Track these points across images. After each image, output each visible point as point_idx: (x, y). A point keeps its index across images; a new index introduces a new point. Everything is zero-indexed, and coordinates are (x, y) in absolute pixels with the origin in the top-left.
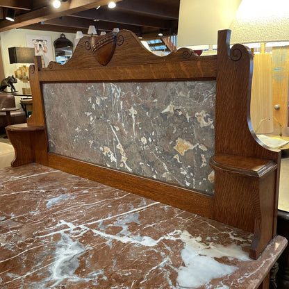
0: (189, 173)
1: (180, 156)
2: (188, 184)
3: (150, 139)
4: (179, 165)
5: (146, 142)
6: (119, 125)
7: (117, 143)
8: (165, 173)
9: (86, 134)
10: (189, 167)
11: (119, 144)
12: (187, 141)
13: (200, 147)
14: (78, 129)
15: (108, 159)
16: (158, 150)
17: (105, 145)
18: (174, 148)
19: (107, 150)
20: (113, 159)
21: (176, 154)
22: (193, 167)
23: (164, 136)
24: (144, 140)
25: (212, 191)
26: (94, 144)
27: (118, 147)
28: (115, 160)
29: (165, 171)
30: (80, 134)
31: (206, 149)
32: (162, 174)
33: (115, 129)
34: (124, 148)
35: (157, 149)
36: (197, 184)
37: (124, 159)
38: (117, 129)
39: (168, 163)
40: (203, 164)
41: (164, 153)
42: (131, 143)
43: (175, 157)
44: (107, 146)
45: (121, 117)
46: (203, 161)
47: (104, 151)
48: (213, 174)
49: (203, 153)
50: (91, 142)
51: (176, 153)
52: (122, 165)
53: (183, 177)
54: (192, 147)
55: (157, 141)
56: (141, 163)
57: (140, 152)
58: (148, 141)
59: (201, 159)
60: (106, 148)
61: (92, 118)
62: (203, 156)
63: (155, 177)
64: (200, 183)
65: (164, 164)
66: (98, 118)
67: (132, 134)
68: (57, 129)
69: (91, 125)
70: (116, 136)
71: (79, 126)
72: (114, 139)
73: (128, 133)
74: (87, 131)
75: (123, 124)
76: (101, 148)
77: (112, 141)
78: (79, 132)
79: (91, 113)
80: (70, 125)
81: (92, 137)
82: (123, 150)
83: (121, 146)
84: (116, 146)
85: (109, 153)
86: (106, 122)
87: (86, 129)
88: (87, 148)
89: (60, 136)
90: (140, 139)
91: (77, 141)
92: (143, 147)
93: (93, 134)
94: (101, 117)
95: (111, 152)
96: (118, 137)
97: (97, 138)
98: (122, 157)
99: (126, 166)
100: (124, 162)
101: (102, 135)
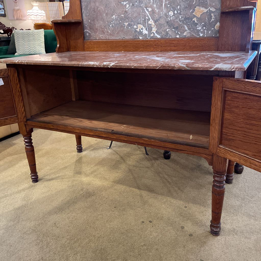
0: (203, 28)
1: (197, 18)
2: (201, 35)
3: (176, 12)
4: (196, 24)
5: (172, 14)
6: (151, 7)
7: (149, 20)
8: (186, 32)
9: (121, 19)
10: (203, 23)
11: (151, 20)
12: (202, 7)
13: (211, 9)
14: (114, 16)
15: (141, 33)
16: (182, 18)
17: (138, 24)
18: (194, 14)
19: (140, 26)
20: (145, 32)
21: (194, 18)
22: (205, 23)
23: (187, 7)
24: (171, 13)
25: (217, 35)
26: (129, 25)
27: (150, 22)
28: (147, 32)
29: (186, 30)
30: (116, 20)
31: (215, 10)
32: (183, 33)
33: (148, 10)
34: (155, 22)
35: (180, 17)
36: (208, 33)
37: (154, 30)
38: (150, 9)
39: (188, 25)
40: (213, 20)
41: (186, 19)
42: (161, 17)
43: (193, 20)
44: (140, 24)
46: (212, 18)
47: (137, 28)
48: (218, 24)
49: (213, 12)
50: (126, 24)
51: (195, 16)
52: (152, 35)
53: (199, 31)
54: (205, 10)
55: (181, 12)
56: (167, 30)
57: (167, 22)
58: (174, 13)
59: (211, 16)
60: (139, 25)
61: (128, 6)
62: (212, 14)
63: (178, 36)
64: (210, 32)
65: (185, 26)
66: (133, 5)
67: (162, 11)
68: (93, 20)
69: (127, 11)
70: (149, 15)
71: (115, 14)
72: (147, 18)
73: (159, 11)
74: (123, 16)
75: (155, 5)
76: (135, 27)
77: (145, 19)
78: (115, 18)
79: (128, 2)
80: (107, 14)
81: (127, 20)
82: (154, 24)
83: (152, 21)
84: (148, 22)
85: (141, 29)
86: (141, 7)
87: (122, 15)
88: (122, 29)
89: (97, 25)
90: (168, 13)
91: (113, 26)
92: (170, 18)
93: (129, 17)
94: (136, 3)
95: (143, 27)
96: (150, 15)
97: (132, 20)
98: (153, 29)
99: (156, 34)
100: (154, 32)
101: (137, 17)
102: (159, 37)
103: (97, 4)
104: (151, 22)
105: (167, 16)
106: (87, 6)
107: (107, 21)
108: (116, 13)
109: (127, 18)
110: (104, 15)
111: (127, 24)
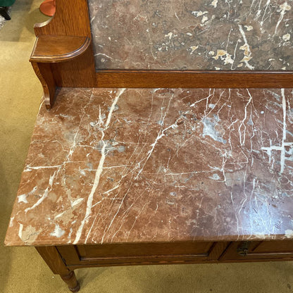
5: (289, 38)
6: (254, 24)
7: (243, 43)
9: (186, 39)
11: (246, 44)
14: (170, 34)
15: (220, 62)
17: (220, 48)
19: (222, 52)
20: (229, 61)
24: (287, 37)
26: (200, 50)
27: (242, 48)
28: (232, 62)
30: (174, 40)
34: (252, 47)
37: (246, 59)
38: (249, 28)
42: (265, 41)
44: (224, 49)
45: (262, 14)
47: (215, 55)
50: (194, 48)
52: (240, 65)
56: (270, 60)
57: (275, 49)
60: (219, 51)
61: (205, 18)
63: (284, 68)
66: (217, 18)
67: (272, 32)
68: (119, 38)
69: (202, 27)
70: (244, 37)
71: (174, 31)
72: (239, 41)
73: (266, 32)
74: (191, 35)
75: (262, 23)
76: (212, 53)
77: (235, 43)
78: (172, 38)
79: (207, 12)
80: (154, 30)
81: (198, 42)
82: (249, 50)
83: (248, 46)
84: (238, 47)
85: (223, 57)
86: (233, 22)
87: (188, 34)
88: (184, 55)
89: (127, 47)
90: (282, 37)
91: (164, 50)
92: (282, 43)
93: (202, 38)
94: (225, 16)
95: (227, 55)
96: (246, 37)
97: (208, 41)
98: (245, 57)
99: (248, 65)
100: (246, 62)
101: (219, 38)
102: (251, 67)
103: (133, 10)
104: (246, 47)
105: (277, 40)
106: (103, 12)
107: (153, 42)
108: (176, 29)
109: (199, 39)
110: (147, 30)
111: (197, 47)
